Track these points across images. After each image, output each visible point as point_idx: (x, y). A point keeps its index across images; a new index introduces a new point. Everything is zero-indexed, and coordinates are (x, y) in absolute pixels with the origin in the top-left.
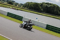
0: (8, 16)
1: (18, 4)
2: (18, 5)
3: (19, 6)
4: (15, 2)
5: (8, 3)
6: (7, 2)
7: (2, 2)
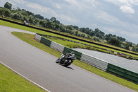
0: (108, 71)
1: (131, 46)
2: (131, 48)
3: (133, 50)
4: (124, 39)
5: (109, 43)
6: (107, 39)
7: (95, 39)
